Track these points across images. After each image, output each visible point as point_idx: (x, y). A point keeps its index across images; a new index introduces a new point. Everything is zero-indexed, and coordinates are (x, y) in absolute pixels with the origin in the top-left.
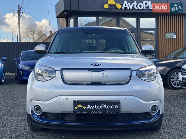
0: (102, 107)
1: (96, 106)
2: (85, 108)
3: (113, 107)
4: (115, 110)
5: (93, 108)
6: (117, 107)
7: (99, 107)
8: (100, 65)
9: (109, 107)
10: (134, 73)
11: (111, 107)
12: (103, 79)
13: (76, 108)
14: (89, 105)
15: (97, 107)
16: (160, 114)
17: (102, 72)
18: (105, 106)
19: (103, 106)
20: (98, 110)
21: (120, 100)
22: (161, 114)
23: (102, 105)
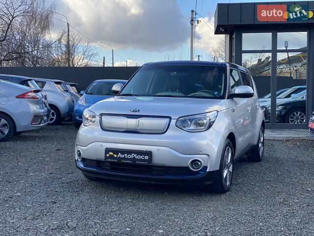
0: (132, 156)
1: (126, 155)
2: (115, 156)
6: (147, 157)
7: (129, 156)
8: (139, 111)
9: (139, 157)
10: (173, 122)
11: (141, 157)
12: (138, 127)
13: (108, 155)
14: (120, 154)
16: (207, 171)
17: (138, 119)
20: (128, 159)
21: (152, 151)
22: (209, 172)
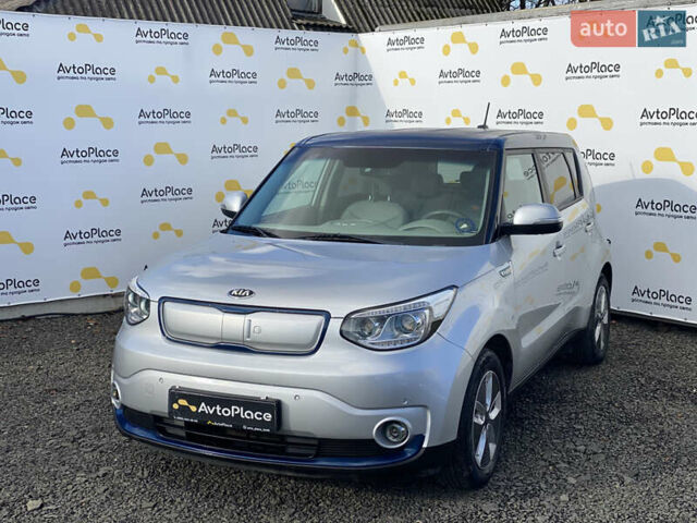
3: (258, 416)
4: (263, 423)
5: (211, 412)
15: (221, 411)
18: (240, 410)
19: (236, 410)
23: (233, 407)
